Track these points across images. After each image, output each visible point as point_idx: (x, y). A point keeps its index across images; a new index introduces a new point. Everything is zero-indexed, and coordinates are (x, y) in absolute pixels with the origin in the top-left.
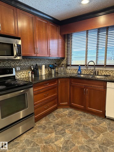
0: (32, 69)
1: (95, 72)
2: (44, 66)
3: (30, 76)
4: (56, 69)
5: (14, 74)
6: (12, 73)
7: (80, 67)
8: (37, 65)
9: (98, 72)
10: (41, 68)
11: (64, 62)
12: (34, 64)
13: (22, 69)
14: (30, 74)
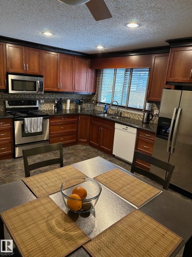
0: (56, 102)
1: (118, 112)
2: (69, 101)
3: (53, 109)
5: (37, 106)
6: (36, 105)
7: (106, 106)
8: (61, 99)
9: (121, 113)
10: (66, 102)
11: (94, 98)
12: (59, 98)
13: (47, 102)
14: (53, 107)
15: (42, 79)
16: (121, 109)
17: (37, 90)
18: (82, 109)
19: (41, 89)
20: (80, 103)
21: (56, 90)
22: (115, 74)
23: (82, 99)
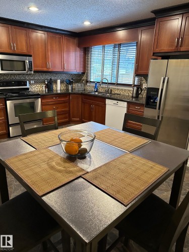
0: (46, 83)
1: (108, 90)
2: (59, 81)
3: (44, 90)
4: (74, 85)
5: (28, 86)
6: (26, 85)
7: (96, 84)
8: (51, 79)
9: (111, 91)
10: (56, 82)
11: (84, 78)
12: (49, 78)
13: (37, 82)
14: (44, 88)
15: (31, 59)
16: (111, 87)
17: (27, 70)
18: (72, 89)
19: (30, 69)
20: (70, 83)
21: (45, 69)
22: (104, 51)
23: (72, 79)
